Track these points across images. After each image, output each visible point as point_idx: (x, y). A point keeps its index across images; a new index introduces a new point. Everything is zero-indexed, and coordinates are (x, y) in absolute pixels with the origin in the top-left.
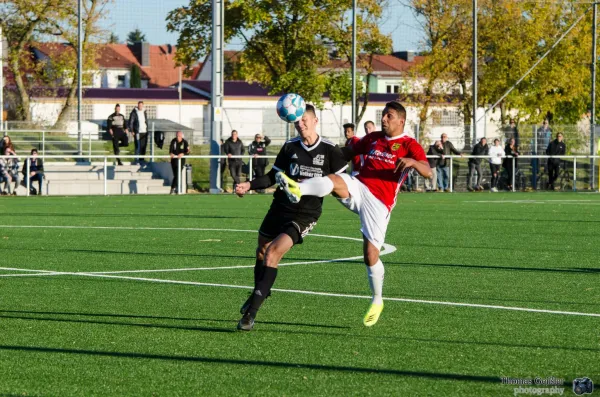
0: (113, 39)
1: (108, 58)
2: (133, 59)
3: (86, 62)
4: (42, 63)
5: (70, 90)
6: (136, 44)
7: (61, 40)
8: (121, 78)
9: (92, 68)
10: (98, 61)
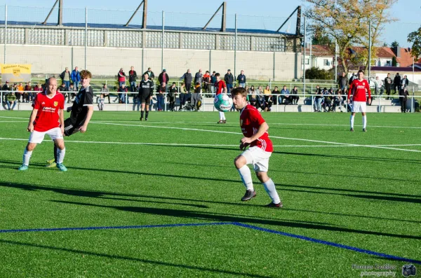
0: (385, 45)
1: (382, 53)
2: (393, 54)
3: (372, 55)
4: (353, 56)
5: (365, 67)
6: (395, 48)
7: (362, 45)
8: (388, 62)
9: (375, 57)
10: (377, 55)
